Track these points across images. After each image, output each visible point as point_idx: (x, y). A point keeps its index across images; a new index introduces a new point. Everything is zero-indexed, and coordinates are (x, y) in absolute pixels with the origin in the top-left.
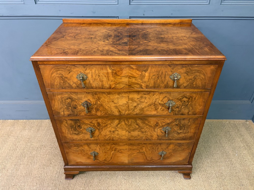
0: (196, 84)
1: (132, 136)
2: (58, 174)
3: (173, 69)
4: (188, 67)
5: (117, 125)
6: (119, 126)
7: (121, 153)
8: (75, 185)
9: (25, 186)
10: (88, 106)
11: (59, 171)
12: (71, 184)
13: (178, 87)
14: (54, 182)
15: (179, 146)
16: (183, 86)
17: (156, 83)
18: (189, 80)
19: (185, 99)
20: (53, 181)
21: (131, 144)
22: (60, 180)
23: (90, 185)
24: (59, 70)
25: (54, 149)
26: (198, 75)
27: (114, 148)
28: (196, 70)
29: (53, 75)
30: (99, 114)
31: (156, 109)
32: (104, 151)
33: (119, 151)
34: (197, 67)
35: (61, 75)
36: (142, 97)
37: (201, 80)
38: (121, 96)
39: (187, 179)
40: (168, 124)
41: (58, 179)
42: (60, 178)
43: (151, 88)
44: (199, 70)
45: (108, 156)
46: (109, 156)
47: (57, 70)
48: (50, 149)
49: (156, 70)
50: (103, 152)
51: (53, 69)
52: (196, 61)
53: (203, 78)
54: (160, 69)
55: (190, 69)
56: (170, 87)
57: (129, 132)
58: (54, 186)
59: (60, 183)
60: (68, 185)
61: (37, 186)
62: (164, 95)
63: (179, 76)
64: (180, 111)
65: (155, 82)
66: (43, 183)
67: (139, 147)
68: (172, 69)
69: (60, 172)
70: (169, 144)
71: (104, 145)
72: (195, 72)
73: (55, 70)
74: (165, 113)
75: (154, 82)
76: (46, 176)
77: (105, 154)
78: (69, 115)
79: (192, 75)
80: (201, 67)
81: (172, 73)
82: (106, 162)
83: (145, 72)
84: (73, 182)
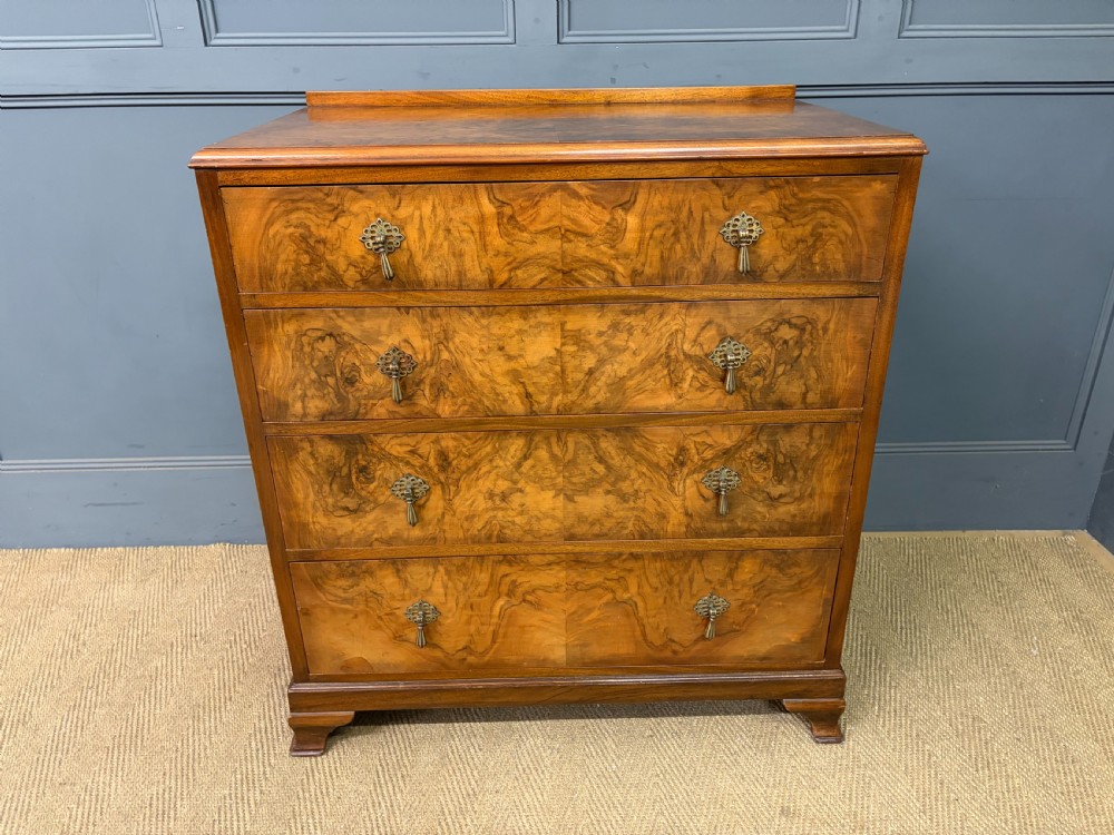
0: (823, 263)
1: (581, 519)
2: (258, 737)
3: (729, 198)
4: (787, 188)
5: (519, 465)
6: (528, 464)
7: (537, 606)
8: (334, 776)
9: (113, 785)
10: (403, 371)
11: (262, 725)
12: (316, 774)
13: (753, 275)
14: (241, 765)
15: (779, 568)
16: (773, 272)
17: (669, 259)
18: (794, 245)
19: (786, 333)
20: (237, 765)
21: (577, 561)
22: (269, 760)
23: (399, 776)
24: (298, 209)
25: (244, 646)
26: (827, 221)
27: (508, 580)
28: (819, 200)
29: (271, 232)
30: (445, 409)
31: (674, 384)
32: (462, 600)
33: (529, 598)
34: (819, 185)
35: (301, 231)
36: (615, 326)
37: (841, 242)
38: (532, 321)
39: (826, 743)
40: (727, 454)
41: (257, 757)
42: (268, 750)
43: (649, 284)
44: (829, 201)
45: (482, 624)
46: (485, 627)
47: (290, 206)
48: (228, 646)
49: (666, 202)
50: (461, 605)
51: (275, 204)
52: (816, 163)
53: (846, 235)
54: (681, 196)
55: (794, 195)
56: (726, 276)
57: (570, 499)
58: (242, 780)
59: (268, 769)
60: (305, 777)
61: (167, 783)
62: (704, 313)
63: (755, 225)
64: (768, 389)
65: (666, 255)
66: (191, 771)
67: (613, 574)
68: (726, 197)
69: (269, 729)
70: (735, 557)
71: (464, 564)
72: (815, 210)
73: (282, 209)
74: (712, 399)
75: (662, 257)
76: (207, 744)
77: (470, 613)
78: (324, 417)
79: (803, 221)
80: (834, 186)
81: (728, 214)
82: (471, 659)
83: (627, 210)
84: (326, 765)
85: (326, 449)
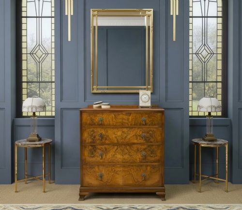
1: (124, 159)
3: (142, 115)
5: (116, 150)
6: (117, 150)
7: (118, 174)
10: (102, 136)
13: (146, 124)
15: (153, 169)
16: (148, 124)
17: (135, 122)
18: (150, 121)
19: (151, 132)
21: (124, 166)
24: (91, 116)
27: (114, 169)
28: (153, 115)
30: (107, 142)
31: (137, 139)
37: (156, 121)
38: (118, 130)
39: (163, 201)
40: (145, 149)
43: (133, 125)
46: (110, 178)
49: (134, 115)
51: (88, 115)
54: (136, 115)
56: (142, 125)
57: (123, 156)
62: (140, 129)
64: (149, 140)
67: (129, 169)
70: (147, 166)
71: (108, 166)
74: (142, 141)
78: (91, 142)
83: (130, 116)
85: (90, 147)
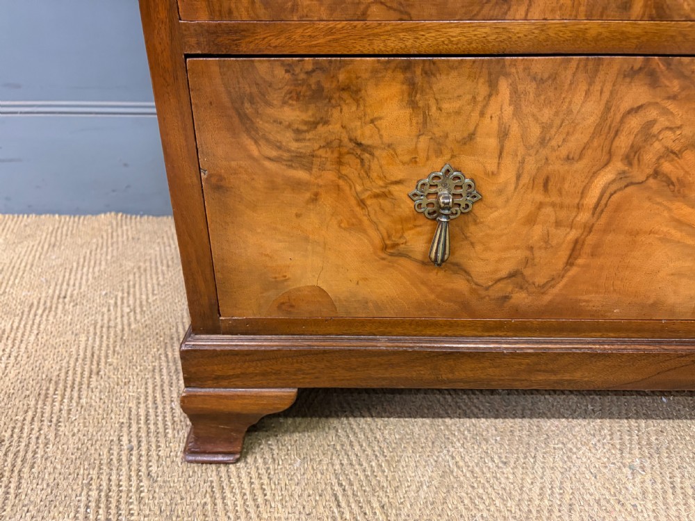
2: (134, 428)
7: (678, 186)
8: (260, 500)
11: (142, 412)
12: (228, 494)
14: (99, 475)
20: (94, 473)
22: (148, 467)
23: (376, 505)
25: (127, 310)
32: (531, 166)
33: (667, 167)
41: (129, 460)
42: (149, 450)
45: (558, 224)
46: (561, 232)
48: (105, 310)
50: (525, 179)
58: (98, 501)
59: (145, 483)
60: (208, 499)
69: (152, 418)
76: (51, 436)
77: (539, 197)
84: (245, 480)
